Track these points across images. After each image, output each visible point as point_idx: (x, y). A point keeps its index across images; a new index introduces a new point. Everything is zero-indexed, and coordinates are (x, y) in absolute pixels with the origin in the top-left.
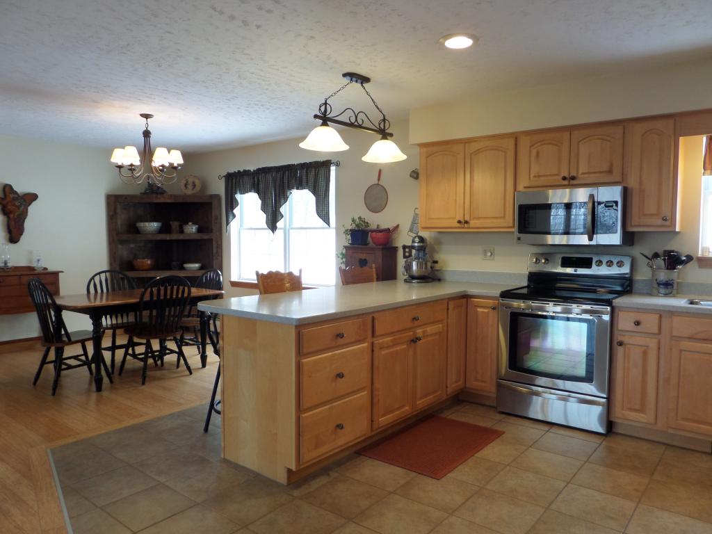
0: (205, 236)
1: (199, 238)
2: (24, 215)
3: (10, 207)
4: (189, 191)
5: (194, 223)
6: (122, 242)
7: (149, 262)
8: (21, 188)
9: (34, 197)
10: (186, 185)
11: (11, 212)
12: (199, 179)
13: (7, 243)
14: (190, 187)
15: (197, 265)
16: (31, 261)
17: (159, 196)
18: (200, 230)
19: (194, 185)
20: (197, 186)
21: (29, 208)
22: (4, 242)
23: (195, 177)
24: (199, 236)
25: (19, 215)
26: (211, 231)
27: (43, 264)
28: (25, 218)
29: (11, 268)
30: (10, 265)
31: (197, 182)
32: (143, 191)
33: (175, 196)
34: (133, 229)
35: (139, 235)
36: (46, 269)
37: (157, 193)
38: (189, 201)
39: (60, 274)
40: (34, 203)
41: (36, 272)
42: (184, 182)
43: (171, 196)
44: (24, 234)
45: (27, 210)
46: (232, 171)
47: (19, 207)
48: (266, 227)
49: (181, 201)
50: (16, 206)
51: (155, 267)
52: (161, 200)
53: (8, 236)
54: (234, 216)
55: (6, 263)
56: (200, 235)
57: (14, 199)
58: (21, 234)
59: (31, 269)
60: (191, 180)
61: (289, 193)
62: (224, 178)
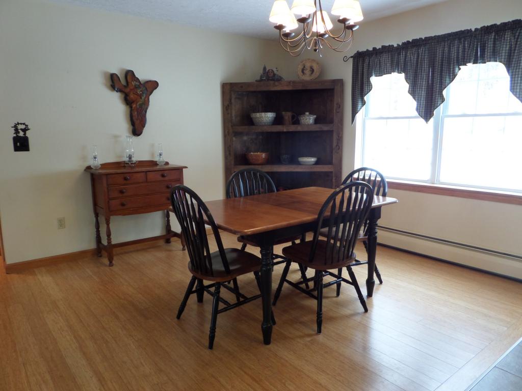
0: (325, 128)
1: (318, 130)
2: (146, 104)
3: (132, 96)
4: (307, 77)
5: (311, 113)
6: (236, 134)
7: (264, 155)
8: (143, 75)
9: (154, 85)
10: (303, 71)
11: (133, 102)
12: (318, 64)
13: (131, 136)
14: (308, 72)
15: (313, 160)
16: (153, 155)
17: (277, 83)
18: (316, 121)
19: (312, 70)
20: (315, 70)
21: (151, 97)
22: (128, 135)
23: (314, 60)
24: (317, 128)
25: (141, 106)
26: (331, 122)
27: (165, 159)
28: (147, 108)
29: (135, 163)
30: (134, 159)
31: (315, 67)
32: (259, 78)
33: (294, 82)
34: (247, 120)
35: (254, 127)
36: (167, 163)
37: (273, 80)
38: (308, 88)
39: (184, 170)
40: (155, 91)
41: (158, 167)
42: (301, 67)
43: (290, 82)
44: (146, 126)
45: (149, 99)
46: (363, 49)
47: (140, 96)
48: (416, 114)
49: (300, 88)
50: (137, 95)
51: (269, 161)
52: (278, 88)
53: (131, 128)
54: (364, 103)
55: (130, 157)
56: (318, 126)
57: (136, 87)
58: (143, 126)
59: (154, 163)
60: (308, 65)
61: (457, 69)
62: (351, 60)
